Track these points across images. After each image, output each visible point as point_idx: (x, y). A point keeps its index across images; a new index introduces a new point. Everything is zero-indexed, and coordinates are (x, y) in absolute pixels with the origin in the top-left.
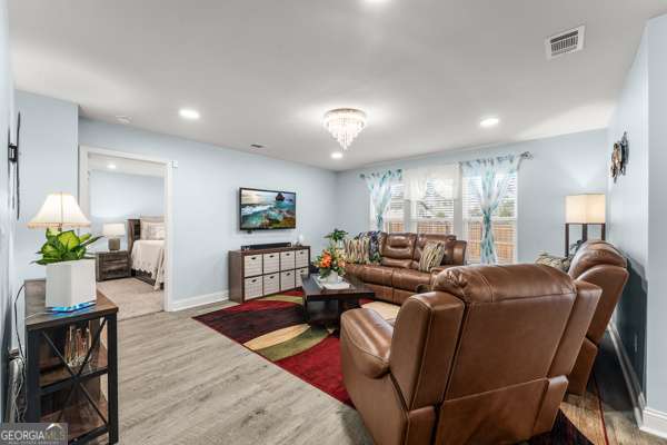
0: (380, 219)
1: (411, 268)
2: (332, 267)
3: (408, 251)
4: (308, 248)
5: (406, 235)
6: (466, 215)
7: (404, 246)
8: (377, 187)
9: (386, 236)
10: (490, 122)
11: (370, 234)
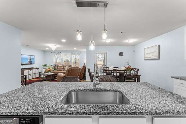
0: (56, 62)
1: (63, 70)
2: (50, 71)
3: (63, 68)
4: (39, 68)
5: (62, 65)
6: (72, 62)
7: (62, 67)
8: (55, 55)
9: (58, 65)
10: (75, 49)
11: (54, 65)
